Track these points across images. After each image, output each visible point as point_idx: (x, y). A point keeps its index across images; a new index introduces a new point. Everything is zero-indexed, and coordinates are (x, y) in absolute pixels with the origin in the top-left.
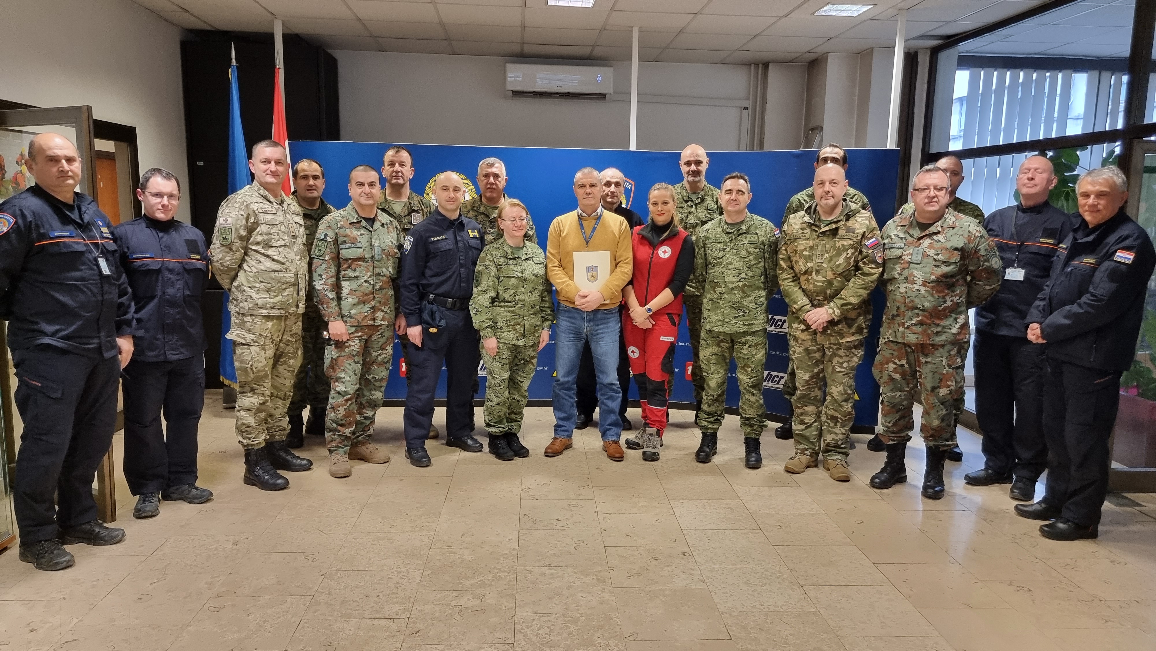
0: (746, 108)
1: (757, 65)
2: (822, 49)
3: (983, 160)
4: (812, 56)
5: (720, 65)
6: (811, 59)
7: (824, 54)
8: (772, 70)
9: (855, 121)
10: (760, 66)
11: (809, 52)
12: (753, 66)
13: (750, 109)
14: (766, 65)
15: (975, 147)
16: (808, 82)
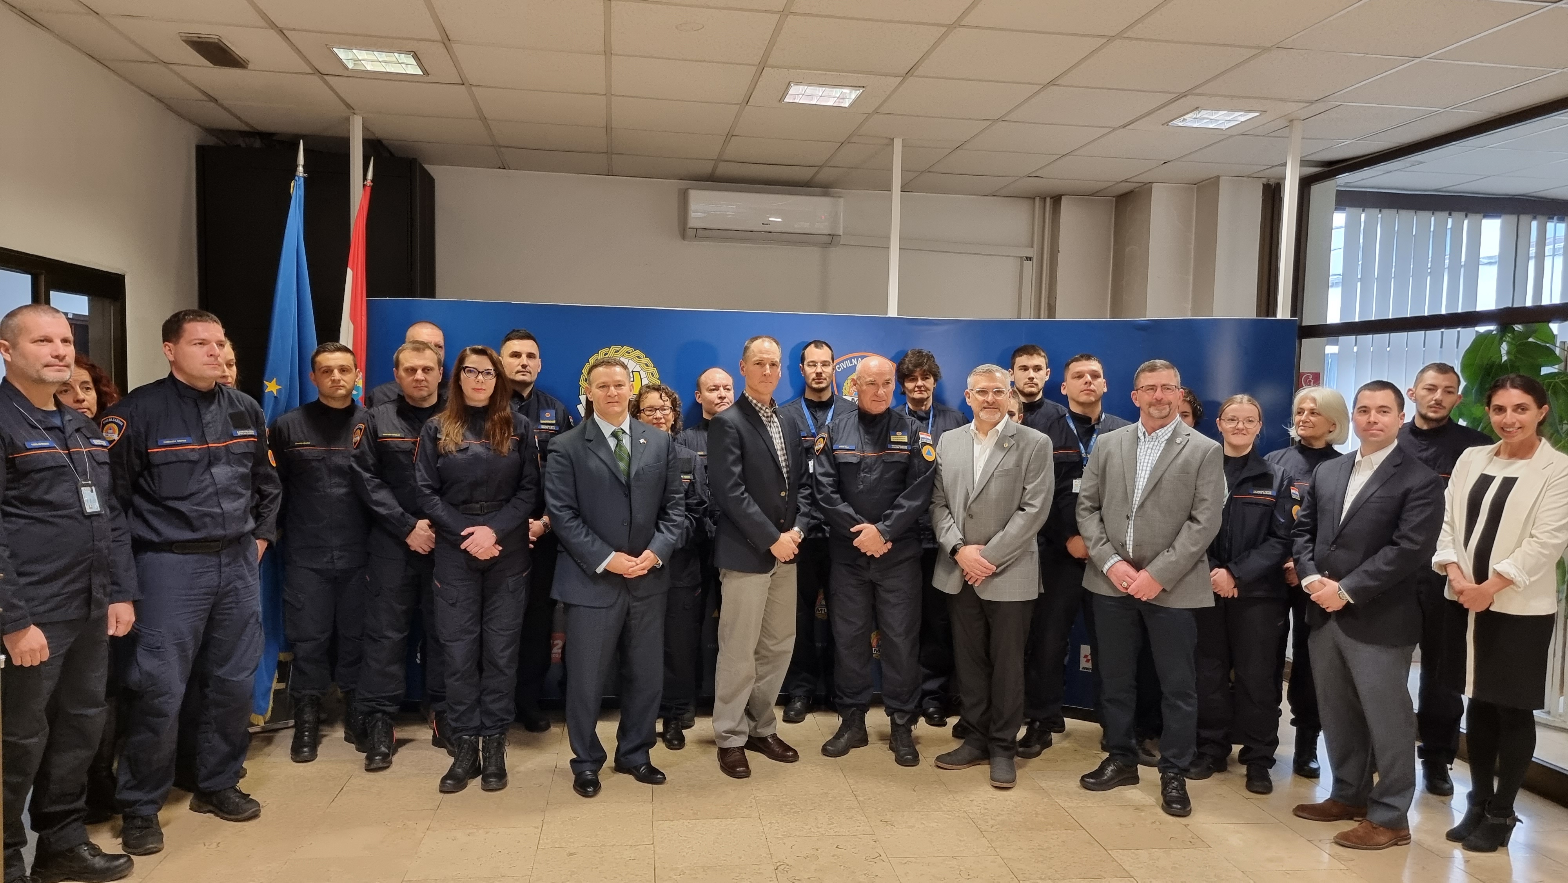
0: (1030, 259)
1: (1044, 199)
2: (1145, 178)
3: (1367, 339)
4: (1126, 187)
5: (992, 198)
6: (1127, 190)
7: (1146, 184)
8: (1066, 207)
9: (1191, 278)
10: (1048, 200)
11: (1125, 181)
12: (1037, 199)
13: (1035, 260)
14: (1057, 200)
15: (1357, 320)
16: (1116, 225)
